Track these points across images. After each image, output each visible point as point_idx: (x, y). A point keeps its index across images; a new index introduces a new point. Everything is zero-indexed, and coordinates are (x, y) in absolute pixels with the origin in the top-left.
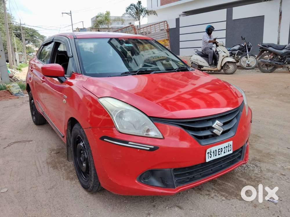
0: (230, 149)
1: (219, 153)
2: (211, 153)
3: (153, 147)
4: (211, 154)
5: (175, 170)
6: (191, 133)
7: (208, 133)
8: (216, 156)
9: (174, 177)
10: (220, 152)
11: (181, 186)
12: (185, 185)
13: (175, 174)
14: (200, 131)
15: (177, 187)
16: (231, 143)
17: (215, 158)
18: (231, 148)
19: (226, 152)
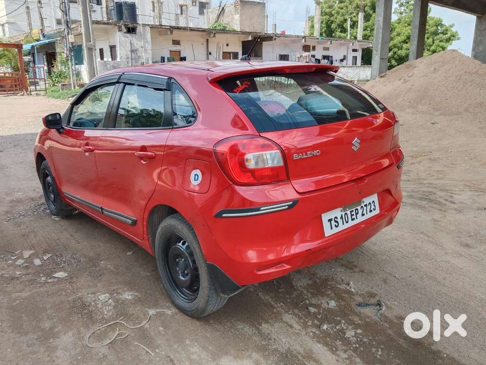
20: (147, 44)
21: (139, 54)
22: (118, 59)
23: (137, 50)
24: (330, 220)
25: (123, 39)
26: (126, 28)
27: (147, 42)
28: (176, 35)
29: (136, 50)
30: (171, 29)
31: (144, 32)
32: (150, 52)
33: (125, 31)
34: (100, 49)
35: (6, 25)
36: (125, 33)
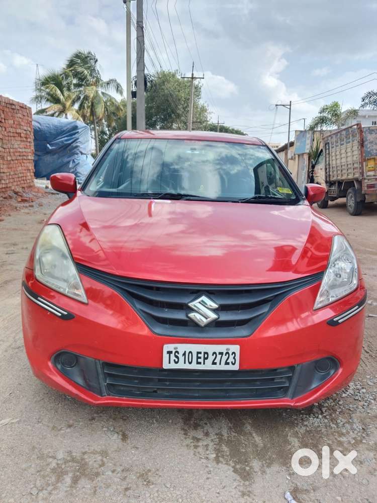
0: (231, 360)
1: (199, 360)
2: (177, 354)
3: (66, 313)
4: (177, 357)
5: (106, 365)
6: (139, 306)
7: (180, 316)
8: (190, 363)
9: (101, 376)
10: (200, 358)
11: (117, 397)
12: (124, 398)
13: (105, 371)
14: (164, 309)
15: (108, 397)
16: (236, 348)
17: (187, 366)
18: (234, 358)
19: (218, 363)
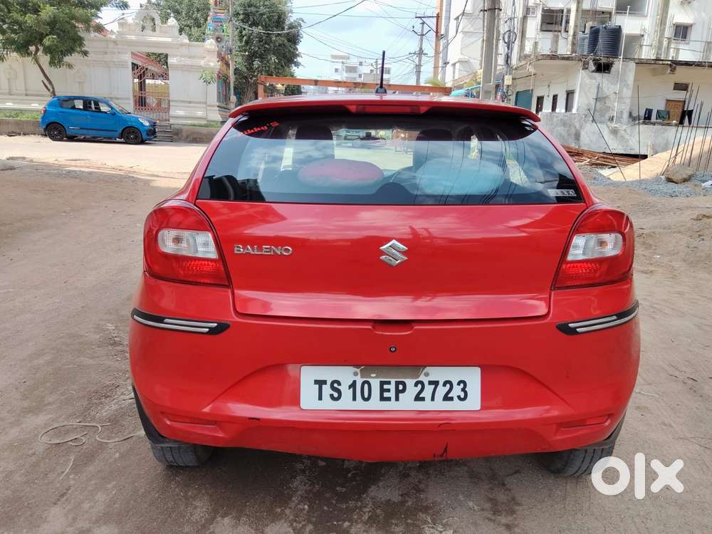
20: (625, 89)
21: (608, 104)
22: (574, 111)
23: (607, 97)
24: (320, 383)
25: (587, 81)
26: (595, 64)
27: (627, 85)
28: (682, 75)
29: (605, 98)
30: (674, 65)
31: (624, 70)
32: (628, 101)
33: (594, 68)
34: (554, 96)
35: (457, 65)
36: (593, 72)
